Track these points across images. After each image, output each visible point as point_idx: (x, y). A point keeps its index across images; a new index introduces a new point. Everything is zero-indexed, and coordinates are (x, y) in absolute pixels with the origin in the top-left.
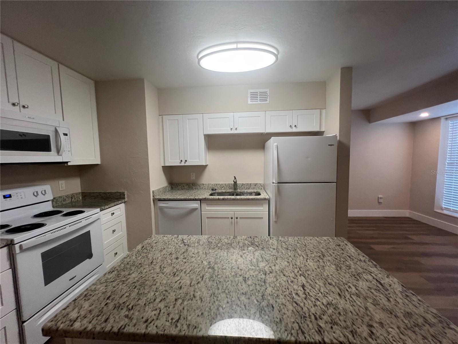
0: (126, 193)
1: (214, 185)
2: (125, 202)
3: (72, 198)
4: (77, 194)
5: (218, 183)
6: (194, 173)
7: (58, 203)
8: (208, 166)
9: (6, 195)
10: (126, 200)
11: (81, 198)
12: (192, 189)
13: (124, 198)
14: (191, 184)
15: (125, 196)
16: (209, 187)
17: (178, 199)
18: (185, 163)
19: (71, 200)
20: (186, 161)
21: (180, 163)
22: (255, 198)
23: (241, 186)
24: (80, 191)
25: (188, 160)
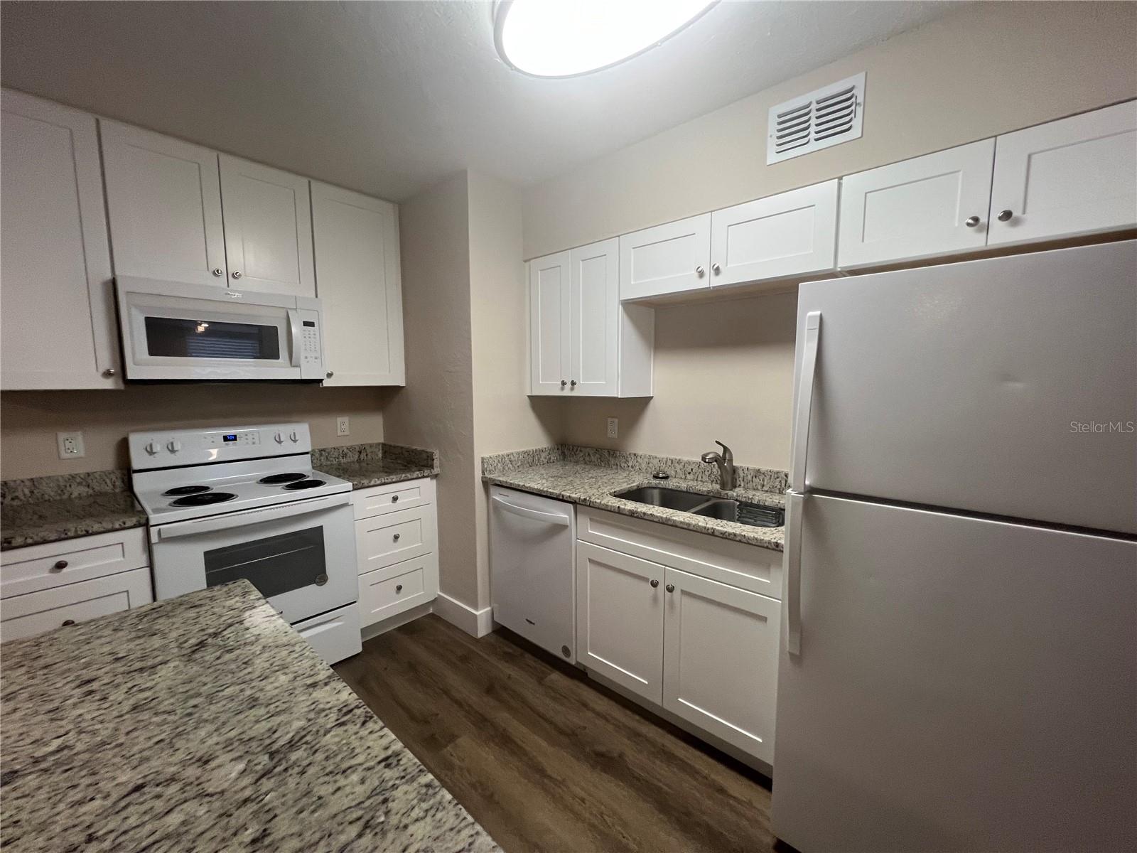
0: (437, 455)
1: (664, 461)
2: (436, 476)
3: (360, 452)
4: (371, 446)
5: (678, 458)
6: (616, 421)
7: (331, 459)
8: (652, 401)
9: (229, 436)
10: (436, 471)
11: (380, 455)
12: (608, 465)
13: (432, 467)
14: (606, 451)
15: (435, 461)
16: (651, 465)
17: (526, 490)
18: (572, 389)
19: (359, 456)
20: (573, 383)
21: (562, 389)
22: (735, 535)
23: (750, 477)
24: (382, 440)
25: (581, 382)
